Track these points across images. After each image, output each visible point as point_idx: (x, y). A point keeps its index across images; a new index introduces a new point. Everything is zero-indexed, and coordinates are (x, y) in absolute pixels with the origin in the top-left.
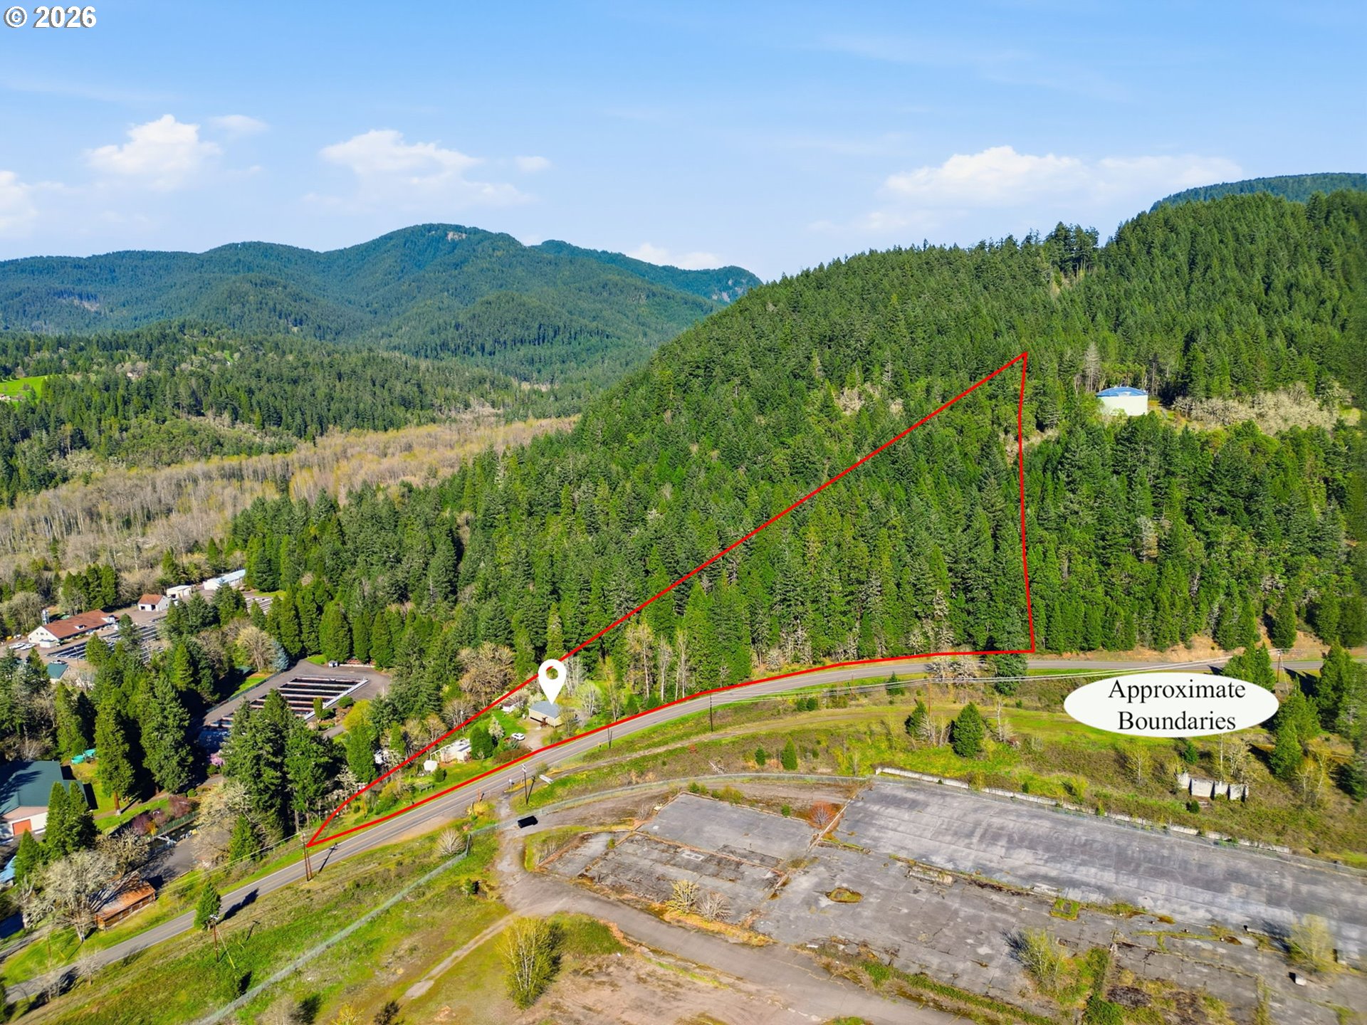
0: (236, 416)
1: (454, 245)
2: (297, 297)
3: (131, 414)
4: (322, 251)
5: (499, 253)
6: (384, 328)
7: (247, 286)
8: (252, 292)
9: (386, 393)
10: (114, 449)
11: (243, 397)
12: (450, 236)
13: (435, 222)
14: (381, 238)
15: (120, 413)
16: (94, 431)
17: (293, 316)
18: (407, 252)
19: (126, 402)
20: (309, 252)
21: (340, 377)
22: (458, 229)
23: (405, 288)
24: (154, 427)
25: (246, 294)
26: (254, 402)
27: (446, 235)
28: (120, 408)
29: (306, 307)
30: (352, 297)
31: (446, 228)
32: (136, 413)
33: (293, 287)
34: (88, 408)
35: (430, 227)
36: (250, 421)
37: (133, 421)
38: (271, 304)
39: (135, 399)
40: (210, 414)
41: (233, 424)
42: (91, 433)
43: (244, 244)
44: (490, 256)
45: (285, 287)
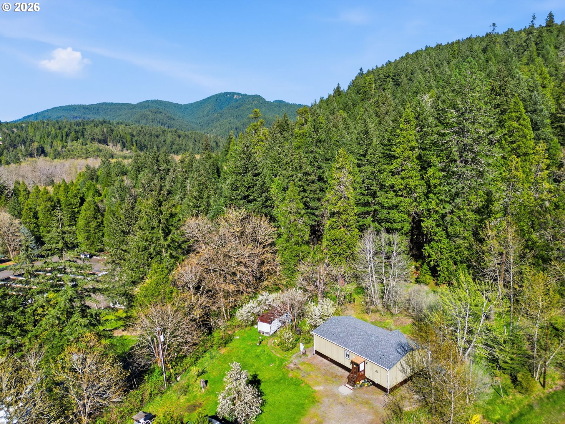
0: (124, 146)
1: (237, 100)
2: (170, 118)
3: (69, 140)
4: (183, 104)
5: (255, 102)
6: (205, 130)
7: (149, 113)
8: (151, 115)
9: (200, 145)
10: (57, 155)
11: (129, 137)
12: (235, 97)
13: (229, 91)
14: (207, 98)
15: (64, 140)
16: (49, 147)
17: (167, 125)
18: (217, 103)
19: (67, 135)
20: (178, 104)
21: (179, 137)
22: (239, 94)
23: (216, 116)
24: (80, 147)
25: (149, 115)
26: (134, 140)
27: (234, 96)
28: (64, 137)
29: (172, 122)
30: (194, 121)
31: (233, 94)
32: (72, 141)
33: (168, 115)
34: (48, 137)
35: (227, 93)
36: (131, 149)
37: (70, 144)
38: (158, 120)
39: (73, 134)
40: (111, 144)
41: (122, 151)
42: (47, 148)
43: (152, 101)
44: (252, 104)
45: (165, 114)
